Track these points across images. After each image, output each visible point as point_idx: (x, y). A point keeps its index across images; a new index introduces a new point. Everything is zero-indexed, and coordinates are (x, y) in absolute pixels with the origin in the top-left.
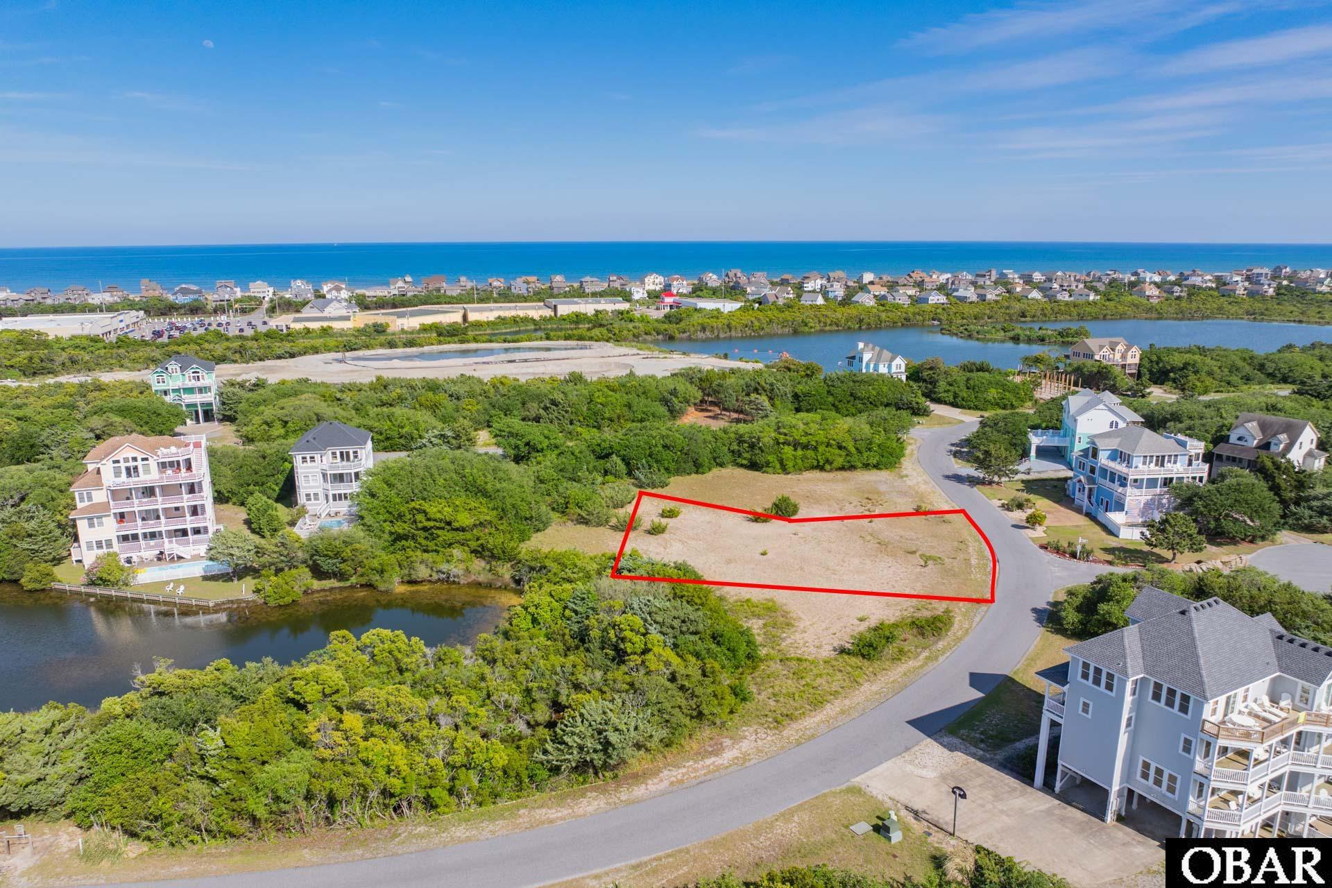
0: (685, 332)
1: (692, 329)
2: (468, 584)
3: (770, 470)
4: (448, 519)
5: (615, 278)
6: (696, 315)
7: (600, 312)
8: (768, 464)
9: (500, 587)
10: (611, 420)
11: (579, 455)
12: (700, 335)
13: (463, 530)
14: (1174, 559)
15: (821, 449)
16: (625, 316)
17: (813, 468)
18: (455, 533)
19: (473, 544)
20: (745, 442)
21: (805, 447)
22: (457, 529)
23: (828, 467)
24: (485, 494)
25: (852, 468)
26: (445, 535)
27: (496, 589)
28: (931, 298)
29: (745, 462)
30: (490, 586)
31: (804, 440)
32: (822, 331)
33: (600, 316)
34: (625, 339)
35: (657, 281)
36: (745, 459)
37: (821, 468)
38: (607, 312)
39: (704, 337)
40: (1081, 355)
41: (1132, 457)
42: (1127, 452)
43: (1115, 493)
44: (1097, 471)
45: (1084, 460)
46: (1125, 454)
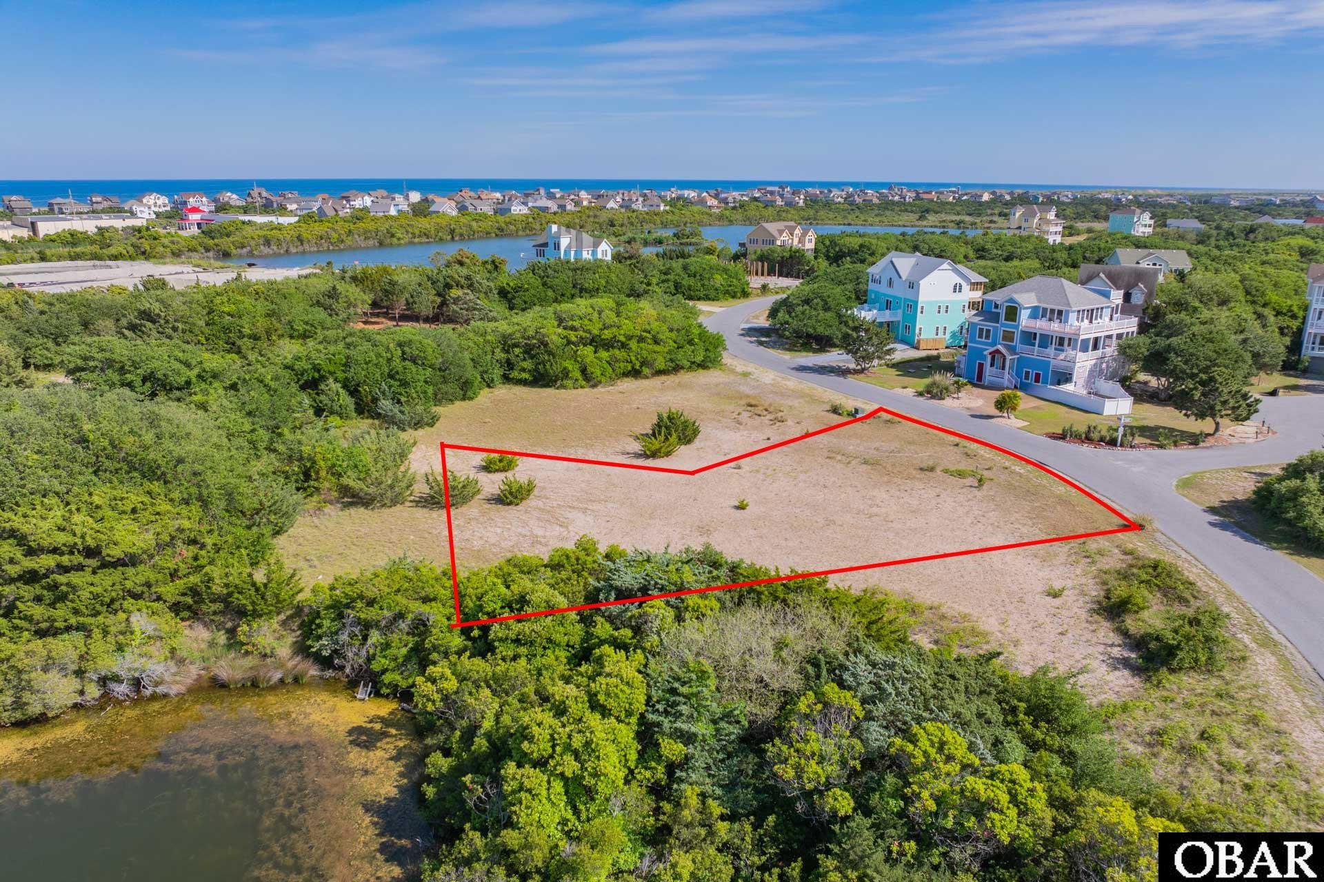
0: (243, 247)
1: (253, 243)
2: (190, 691)
3: (569, 383)
4: (90, 542)
5: (99, 199)
6: (248, 228)
7: (107, 229)
8: (566, 374)
9: (282, 681)
10: (255, 338)
11: (272, 384)
12: (266, 250)
13: (131, 561)
14: (1217, 430)
15: (633, 344)
16: (144, 233)
17: (626, 374)
18: (116, 575)
19: (170, 591)
20: (516, 345)
21: (608, 345)
22: (120, 563)
23: (646, 371)
24: (151, 473)
25: (677, 369)
26: (87, 583)
27: (273, 688)
28: (513, 208)
29: (525, 376)
30: (253, 685)
31: (607, 334)
32: (411, 243)
33: (107, 234)
34: (163, 257)
35: (160, 202)
36: (524, 370)
37: (635, 373)
38: (116, 230)
39: (271, 252)
40: (760, 242)
41: (1067, 312)
42: (1057, 308)
43: (1053, 362)
44: (1017, 337)
45: (990, 325)
46: (1052, 311)
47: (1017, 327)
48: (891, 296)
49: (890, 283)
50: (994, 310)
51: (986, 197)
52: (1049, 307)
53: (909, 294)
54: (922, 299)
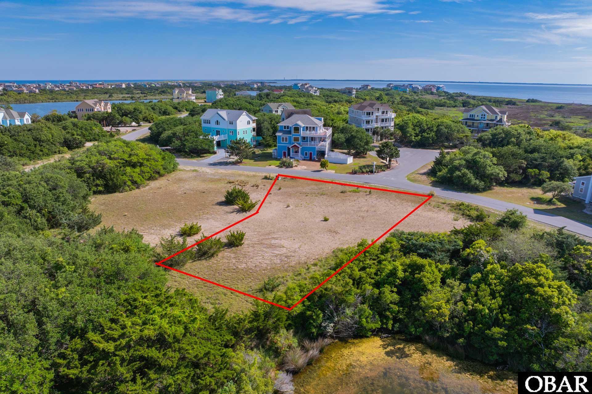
17: (149, 179)
29: (100, 188)
36: (98, 185)
37: (152, 178)
40: (84, 110)
41: (317, 128)
42: (312, 126)
43: (317, 147)
44: (300, 139)
45: (287, 136)
46: (310, 127)
47: (300, 135)
48: (219, 129)
49: (217, 123)
50: (284, 130)
51: (124, 86)
52: (309, 126)
53: (231, 127)
54: (238, 129)
